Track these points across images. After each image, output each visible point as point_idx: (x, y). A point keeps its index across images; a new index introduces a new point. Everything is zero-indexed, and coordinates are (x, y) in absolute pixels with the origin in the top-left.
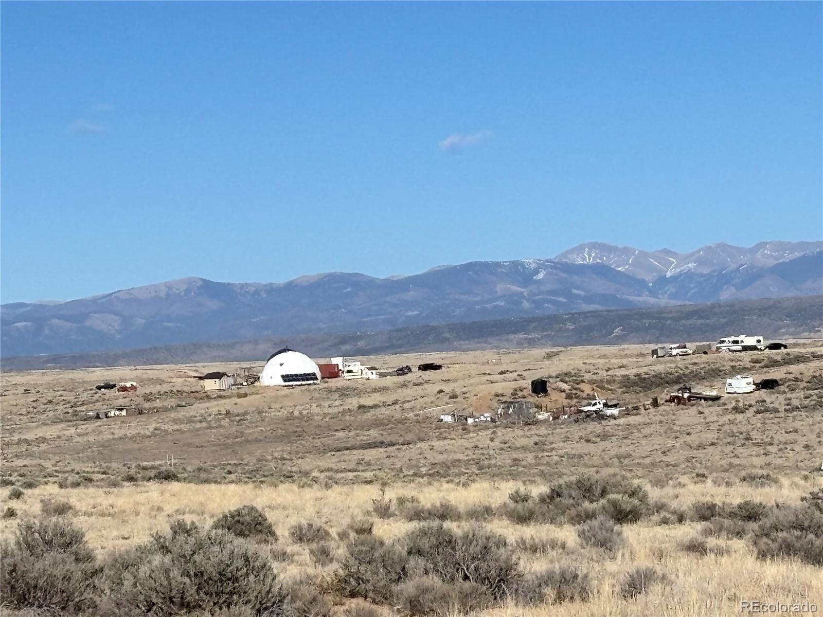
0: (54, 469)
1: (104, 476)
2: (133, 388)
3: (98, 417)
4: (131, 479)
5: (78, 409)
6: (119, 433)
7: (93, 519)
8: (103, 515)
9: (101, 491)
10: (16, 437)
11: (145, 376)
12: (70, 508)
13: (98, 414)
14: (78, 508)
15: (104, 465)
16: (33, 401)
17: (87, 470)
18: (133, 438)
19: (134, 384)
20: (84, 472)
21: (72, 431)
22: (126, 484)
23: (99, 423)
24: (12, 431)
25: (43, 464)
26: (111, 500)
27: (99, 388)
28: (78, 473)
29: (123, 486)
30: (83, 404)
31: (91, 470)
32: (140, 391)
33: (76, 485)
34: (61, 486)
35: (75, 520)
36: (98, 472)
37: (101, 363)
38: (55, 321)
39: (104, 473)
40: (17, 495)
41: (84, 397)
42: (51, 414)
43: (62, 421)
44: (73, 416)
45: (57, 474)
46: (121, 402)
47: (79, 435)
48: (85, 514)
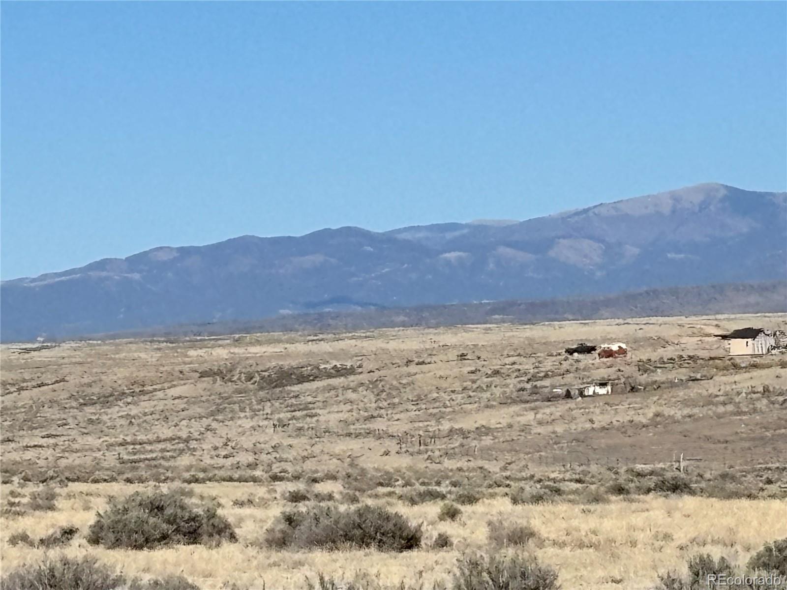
0: (504, 474)
1: (579, 485)
2: (622, 351)
3: (568, 395)
4: (620, 490)
5: (539, 383)
6: (601, 420)
7: (567, 551)
8: (581, 546)
9: (577, 509)
10: (446, 426)
11: (640, 334)
12: (532, 534)
13: (568, 392)
14: (544, 534)
15: (579, 469)
16: (472, 372)
17: (552, 476)
18: (622, 429)
19: (624, 346)
20: (549, 480)
21: (530, 416)
22: (613, 498)
23: (571, 404)
24: (439, 417)
25: (486, 467)
26: (592, 522)
27: (570, 352)
28: (540, 481)
29: (608, 501)
30: (546, 376)
31: (561, 476)
32: (634, 356)
33: (538, 499)
34: (515, 501)
35: (539, 553)
36: (571, 480)
37: (574, 314)
38: (503, 250)
39: (579, 481)
40: (451, 514)
41: (548, 365)
42: (498, 391)
43: (515, 402)
44: (531, 394)
45: (508, 482)
46: (602, 373)
47: (540, 423)
48: (555, 543)
